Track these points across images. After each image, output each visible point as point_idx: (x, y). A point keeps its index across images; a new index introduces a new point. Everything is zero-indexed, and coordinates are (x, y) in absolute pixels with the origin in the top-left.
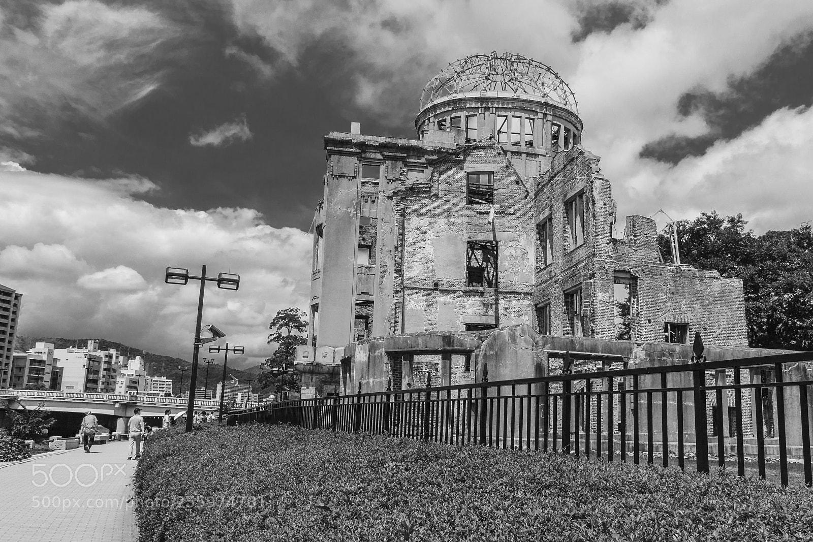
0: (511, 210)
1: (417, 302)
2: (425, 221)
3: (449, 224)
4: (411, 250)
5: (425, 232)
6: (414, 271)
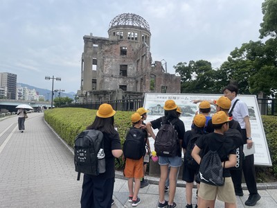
0: (131, 57)
1: (107, 80)
2: (109, 59)
3: (115, 60)
5: (109, 62)
6: (106, 72)
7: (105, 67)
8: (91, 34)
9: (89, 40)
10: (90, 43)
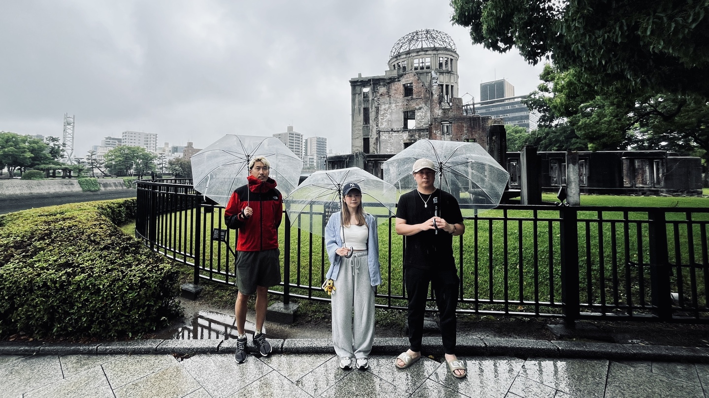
0: (420, 97)
1: (385, 136)
2: (387, 106)
3: (396, 106)
4: (382, 118)
5: (387, 110)
6: (383, 126)
7: (380, 118)
8: (360, 75)
9: (357, 84)
10: (358, 89)
